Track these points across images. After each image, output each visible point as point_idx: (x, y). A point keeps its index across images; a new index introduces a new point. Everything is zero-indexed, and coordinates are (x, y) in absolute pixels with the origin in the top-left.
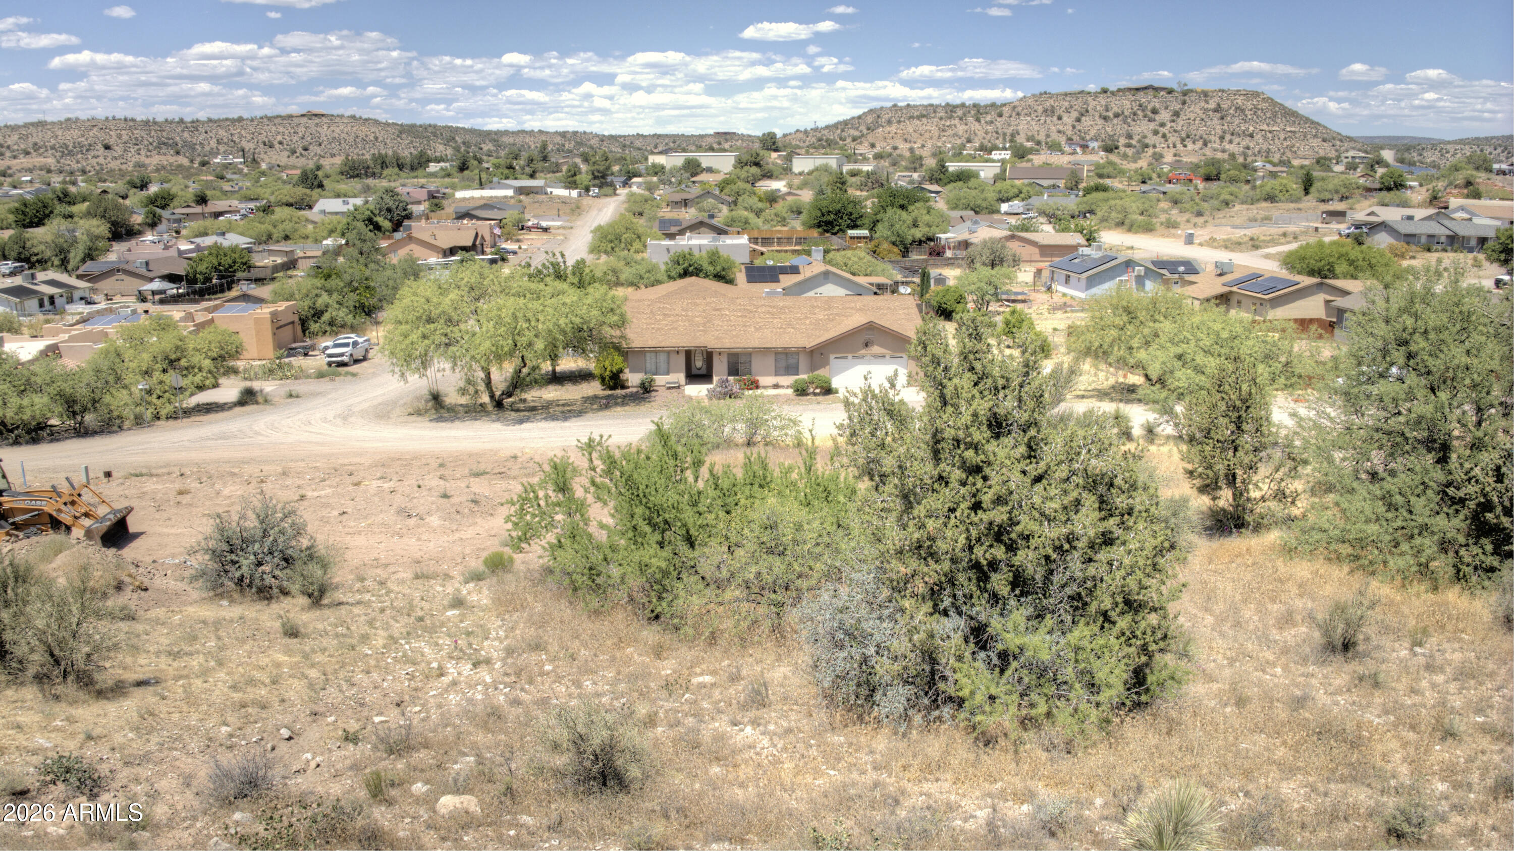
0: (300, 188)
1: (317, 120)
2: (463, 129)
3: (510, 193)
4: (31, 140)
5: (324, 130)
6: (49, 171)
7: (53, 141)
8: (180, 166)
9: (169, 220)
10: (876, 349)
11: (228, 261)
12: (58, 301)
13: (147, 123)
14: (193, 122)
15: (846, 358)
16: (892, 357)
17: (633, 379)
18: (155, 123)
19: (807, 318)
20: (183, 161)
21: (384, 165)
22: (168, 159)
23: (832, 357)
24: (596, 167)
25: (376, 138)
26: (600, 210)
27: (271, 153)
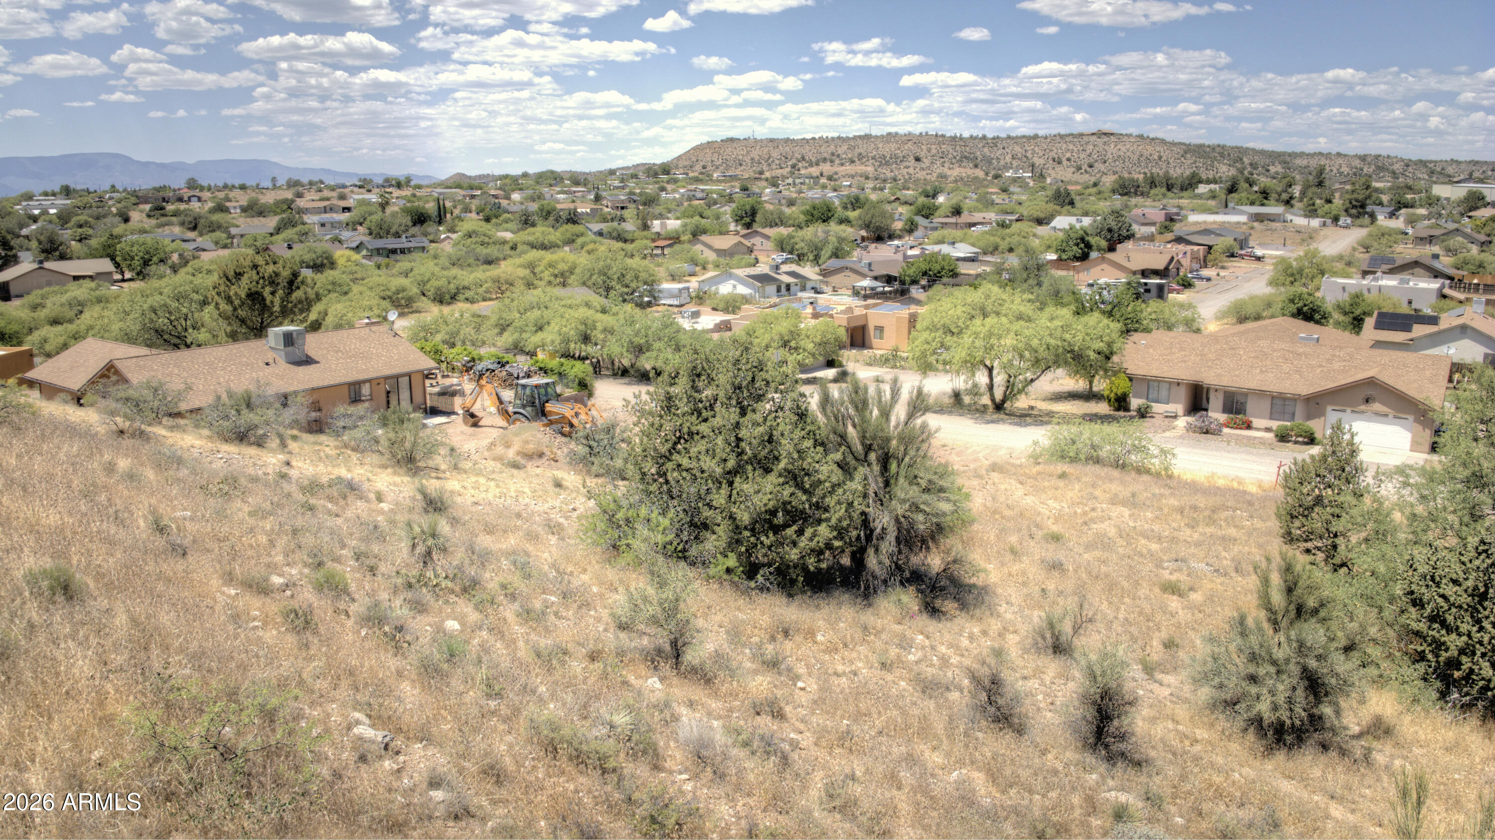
0: (1051, 205)
1: (1105, 139)
2: (1253, 150)
3: (1243, 219)
4: (857, 151)
5: (1111, 149)
6: (867, 178)
7: (874, 153)
8: (976, 178)
9: (926, 228)
10: (1377, 406)
11: (937, 267)
12: (792, 288)
13: (954, 138)
14: (994, 138)
15: (1344, 411)
16: (1395, 417)
17: (1135, 403)
18: (961, 138)
19: (1321, 366)
20: (979, 173)
21: (1153, 184)
22: (967, 171)
23: (1329, 408)
24: (1355, 196)
25: (1160, 158)
26: (1334, 242)
27: (1059, 169)
